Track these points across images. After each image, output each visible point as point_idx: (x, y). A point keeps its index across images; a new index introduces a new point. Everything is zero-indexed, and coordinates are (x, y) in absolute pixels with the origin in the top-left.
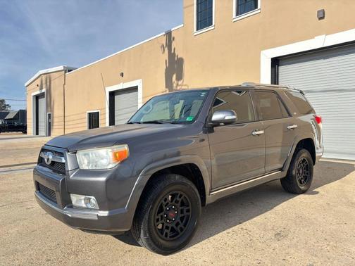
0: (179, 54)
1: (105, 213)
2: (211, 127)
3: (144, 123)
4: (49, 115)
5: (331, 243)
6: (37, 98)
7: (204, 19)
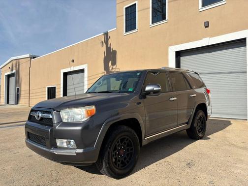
0: (114, 47)
1: (80, 151)
2: (144, 95)
3: (99, 93)
4: (18, 89)
5: (222, 168)
6: (9, 77)
7: (131, 25)
